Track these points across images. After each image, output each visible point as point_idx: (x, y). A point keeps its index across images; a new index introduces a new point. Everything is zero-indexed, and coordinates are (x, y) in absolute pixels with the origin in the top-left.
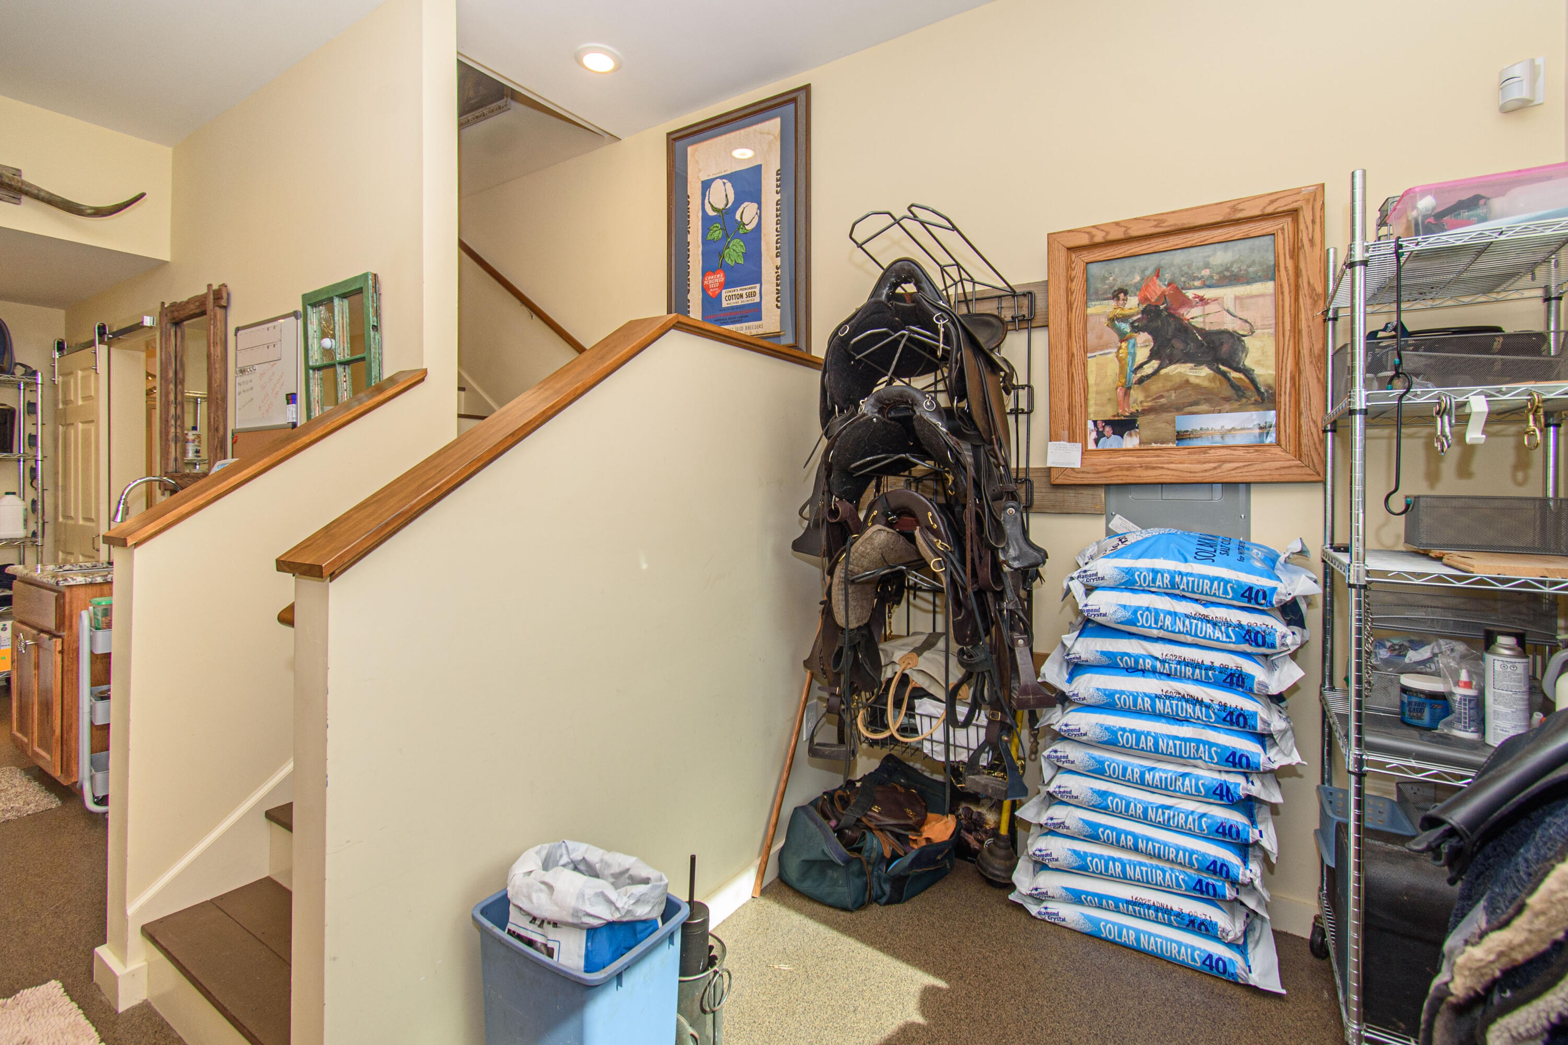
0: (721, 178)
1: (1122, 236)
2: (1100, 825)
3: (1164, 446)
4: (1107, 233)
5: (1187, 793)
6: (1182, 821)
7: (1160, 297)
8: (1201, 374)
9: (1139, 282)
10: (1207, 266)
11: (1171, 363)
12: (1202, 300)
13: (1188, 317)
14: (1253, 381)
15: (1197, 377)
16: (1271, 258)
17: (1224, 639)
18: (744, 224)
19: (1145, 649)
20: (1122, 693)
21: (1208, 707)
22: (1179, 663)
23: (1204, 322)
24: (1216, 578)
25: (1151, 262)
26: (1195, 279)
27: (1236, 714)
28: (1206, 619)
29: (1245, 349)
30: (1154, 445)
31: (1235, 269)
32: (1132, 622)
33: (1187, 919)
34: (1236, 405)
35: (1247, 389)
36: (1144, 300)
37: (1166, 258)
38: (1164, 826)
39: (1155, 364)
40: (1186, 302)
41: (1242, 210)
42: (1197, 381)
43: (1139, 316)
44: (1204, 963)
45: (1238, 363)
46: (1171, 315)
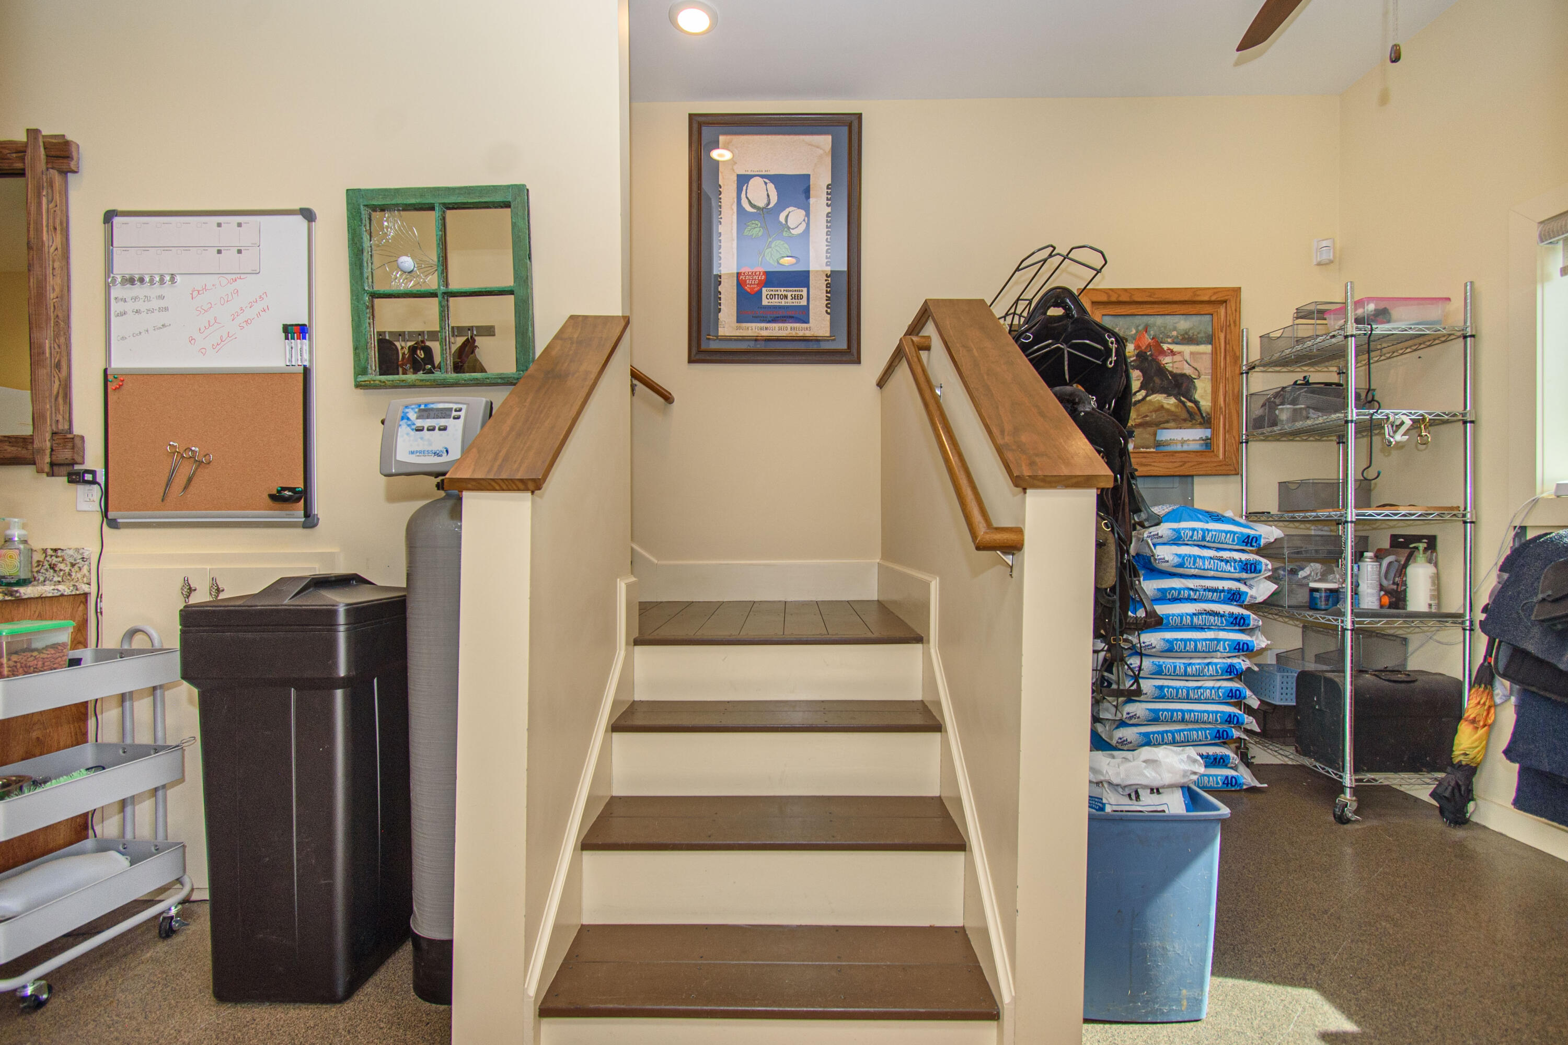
0: (762, 176)
1: (1128, 299)
2: (1159, 710)
3: (1148, 450)
4: (1119, 296)
5: (1211, 675)
6: (1209, 695)
7: (1147, 347)
8: (1170, 402)
9: (1135, 334)
10: (1175, 329)
11: (1153, 393)
12: (1172, 353)
13: (1164, 362)
14: (1199, 409)
15: (1168, 404)
16: (1210, 330)
17: (1233, 571)
18: (789, 228)
19: (1183, 584)
20: (1173, 615)
21: (1222, 616)
22: (1205, 590)
23: (1173, 367)
24: (1229, 532)
25: (1141, 321)
26: (1168, 337)
27: (1239, 618)
28: (1221, 560)
29: (1195, 388)
30: (1142, 450)
31: (1190, 333)
32: (1181, 565)
33: (1212, 758)
34: (1190, 424)
35: (1196, 414)
36: (1137, 347)
37: (1151, 320)
38: (1198, 701)
39: (1143, 393)
40: (1162, 352)
41: (1198, 295)
42: (1168, 407)
43: (1134, 358)
44: (1224, 783)
45: (1191, 396)
46: (1154, 360)
